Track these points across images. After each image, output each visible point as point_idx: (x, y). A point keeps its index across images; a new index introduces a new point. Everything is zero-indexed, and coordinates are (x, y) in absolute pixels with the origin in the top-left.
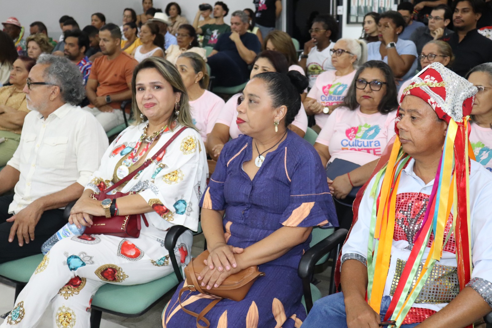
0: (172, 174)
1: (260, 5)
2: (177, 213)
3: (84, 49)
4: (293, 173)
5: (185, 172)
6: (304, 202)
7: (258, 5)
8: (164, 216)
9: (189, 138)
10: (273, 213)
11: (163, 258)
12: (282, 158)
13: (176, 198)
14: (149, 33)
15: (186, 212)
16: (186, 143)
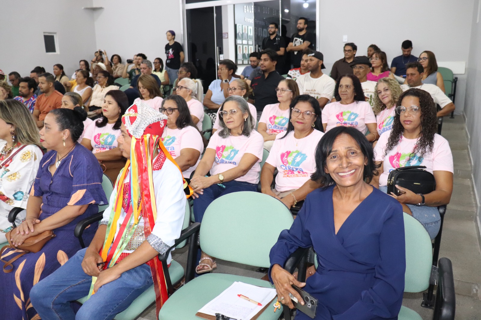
0: (13, 175)
1: (169, 55)
2: (16, 200)
3: (32, 89)
4: (73, 172)
5: (22, 174)
6: (79, 190)
7: (168, 55)
8: (6, 202)
9: (27, 152)
10: (65, 197)
11: (10, 227)
12: (69, 162)
13: (15, 191)
14: (82, 77)
15: (23, 199)
16: (24, 155)
